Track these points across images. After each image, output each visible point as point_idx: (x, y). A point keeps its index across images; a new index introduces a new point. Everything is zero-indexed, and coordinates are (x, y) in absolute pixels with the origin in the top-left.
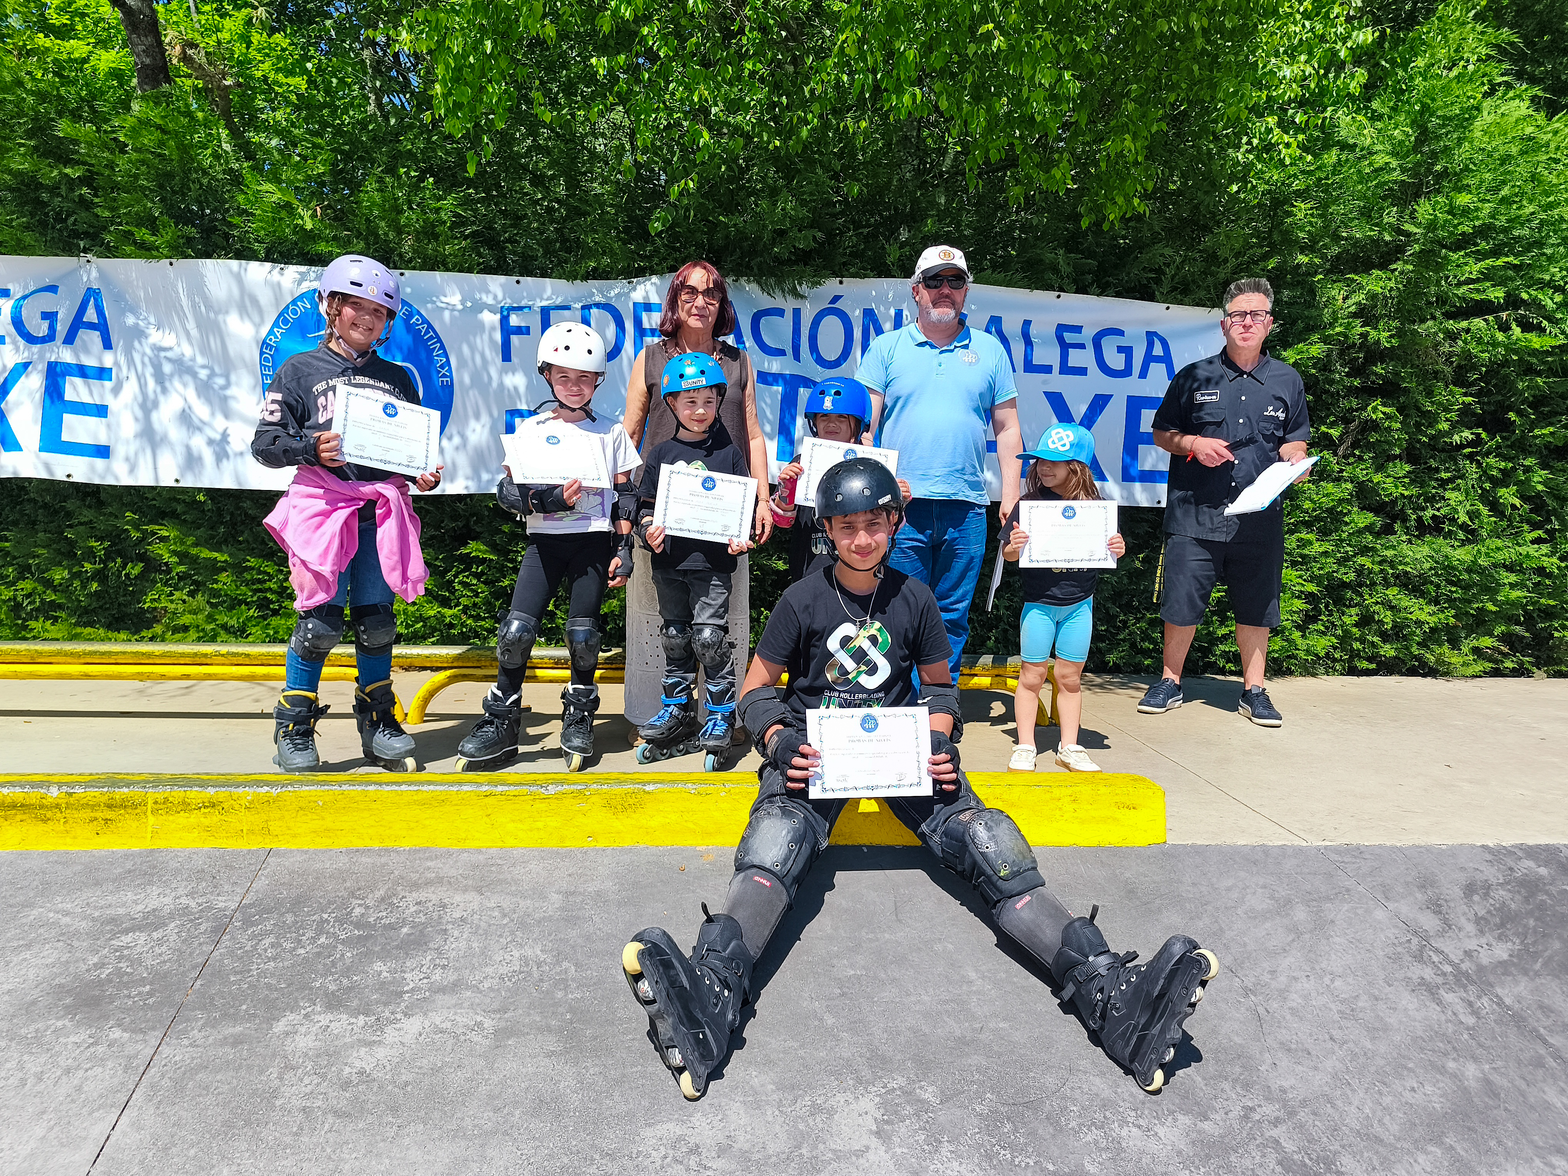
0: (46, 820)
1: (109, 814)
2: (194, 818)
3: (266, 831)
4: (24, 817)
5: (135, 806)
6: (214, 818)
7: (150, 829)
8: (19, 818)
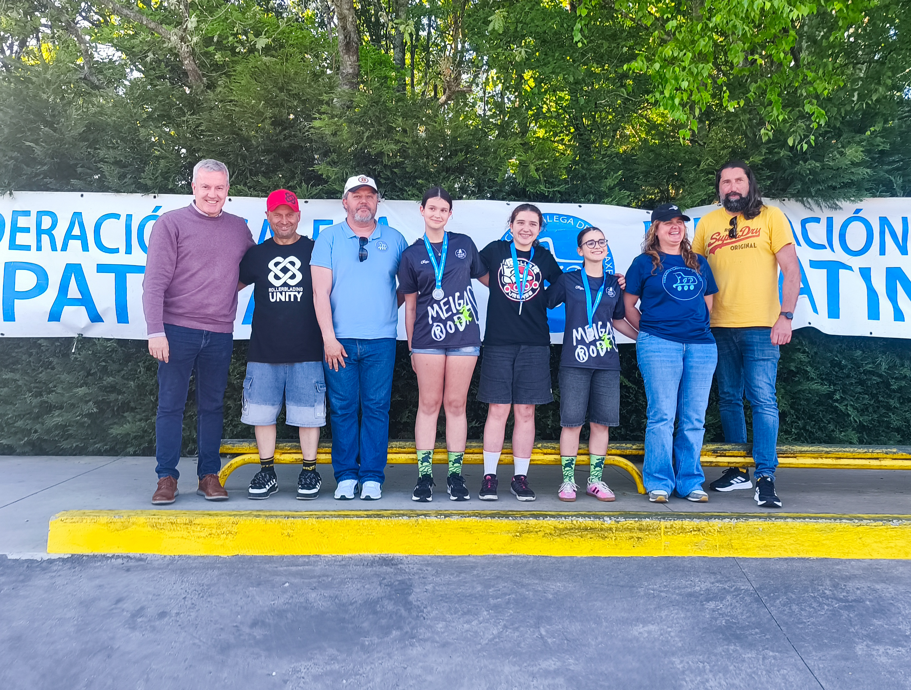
0: (604, 538)
1: (640, 535)
2: (689, 537)
3: (730, 546)
4: (592, 536)
5: (654, 530)
6: (701, 538)
7: (663, 544)
8: (589, 536)
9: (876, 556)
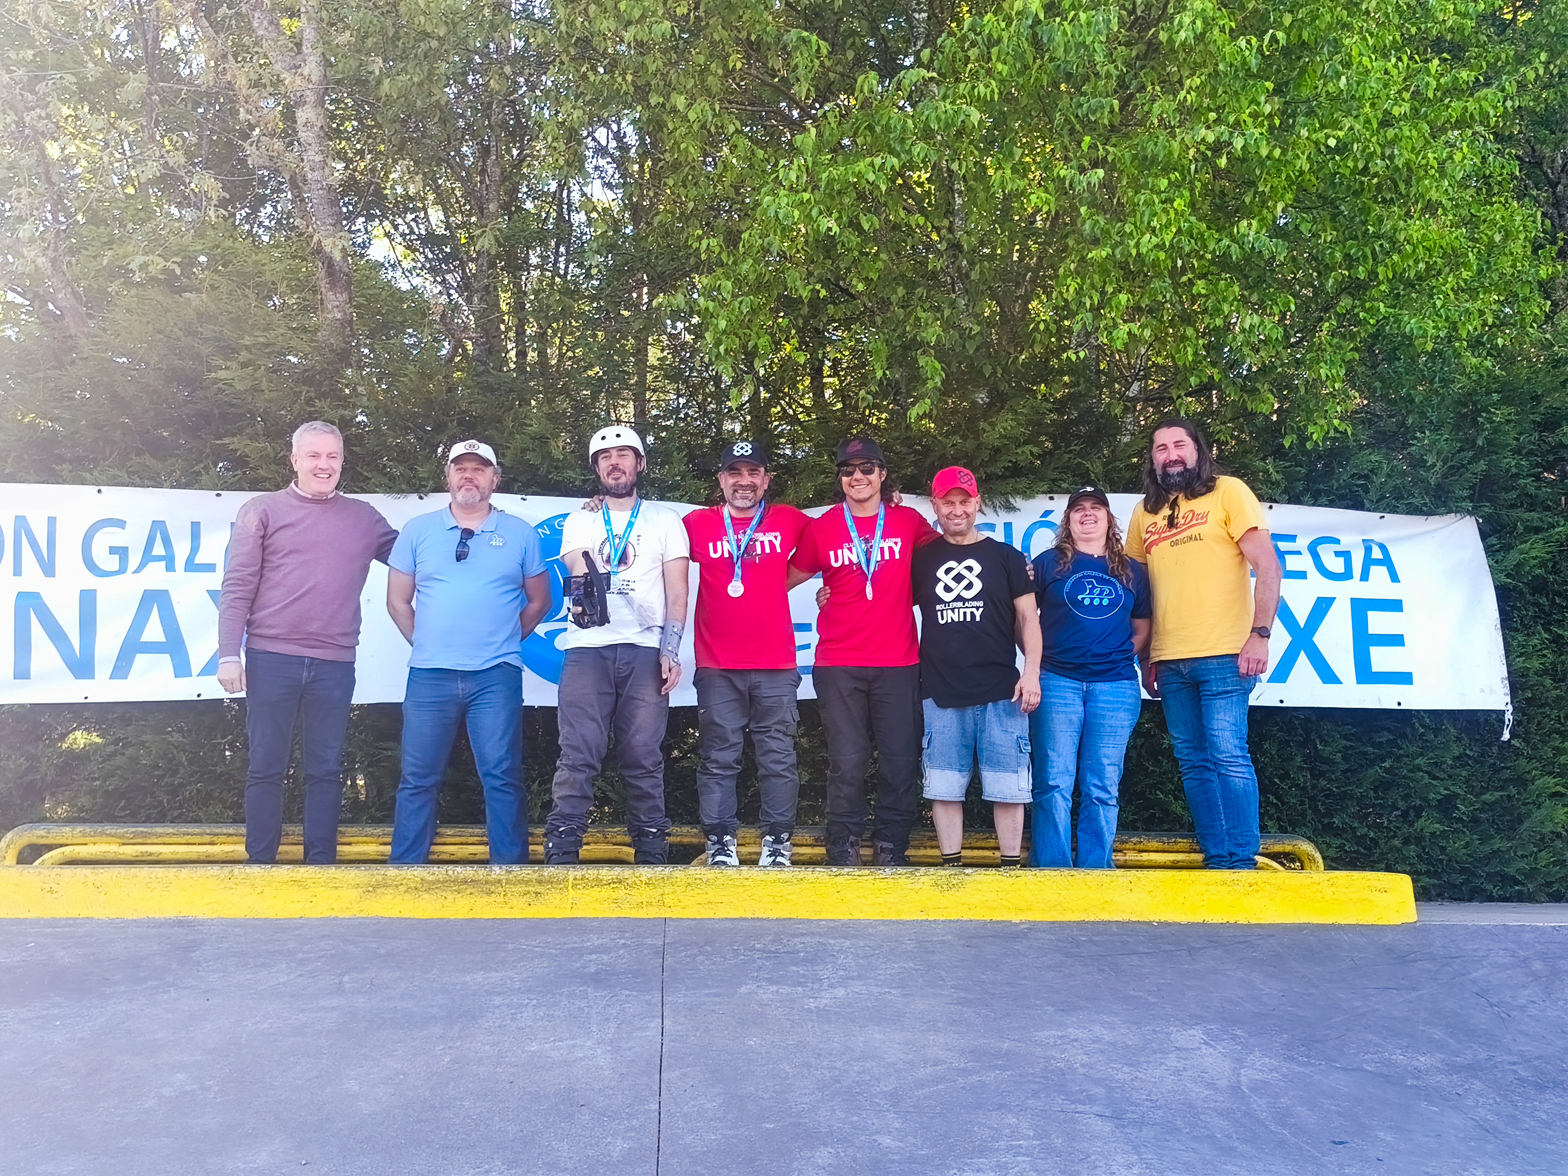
0: (490, 893)
1: (539, 889)
2: (606, 892)
3: (662, 903)
4: (473, 891)
5: (559, 882)
6: (621, 893)
7: (570, 901)
8: (468, 891)
9: (857, 916)
